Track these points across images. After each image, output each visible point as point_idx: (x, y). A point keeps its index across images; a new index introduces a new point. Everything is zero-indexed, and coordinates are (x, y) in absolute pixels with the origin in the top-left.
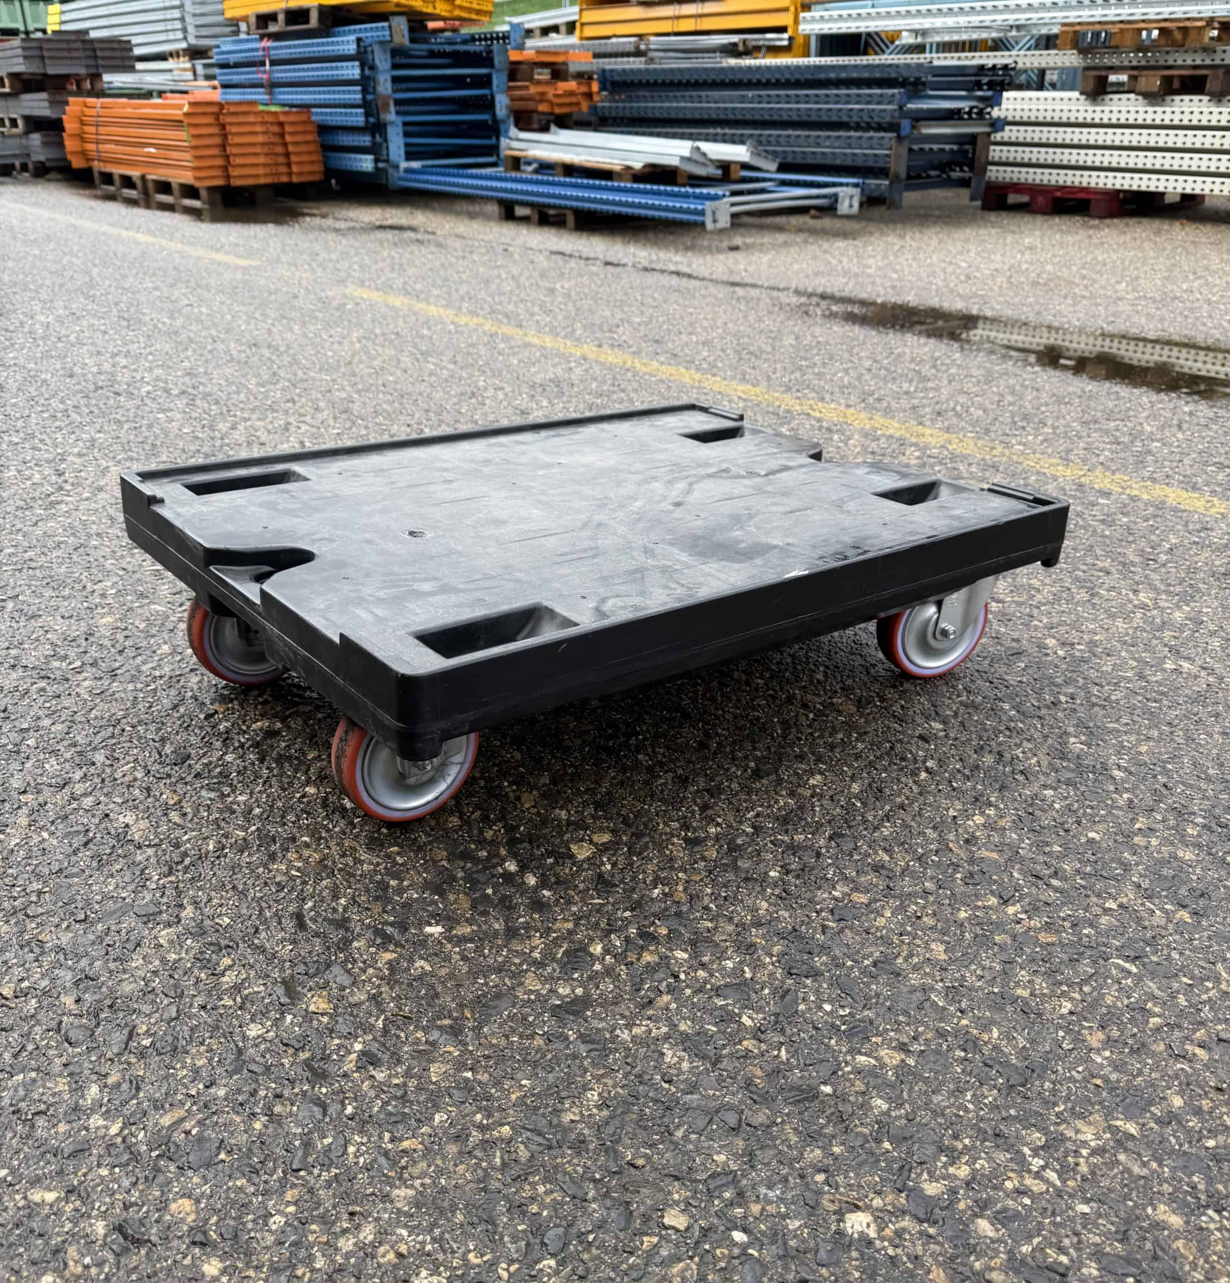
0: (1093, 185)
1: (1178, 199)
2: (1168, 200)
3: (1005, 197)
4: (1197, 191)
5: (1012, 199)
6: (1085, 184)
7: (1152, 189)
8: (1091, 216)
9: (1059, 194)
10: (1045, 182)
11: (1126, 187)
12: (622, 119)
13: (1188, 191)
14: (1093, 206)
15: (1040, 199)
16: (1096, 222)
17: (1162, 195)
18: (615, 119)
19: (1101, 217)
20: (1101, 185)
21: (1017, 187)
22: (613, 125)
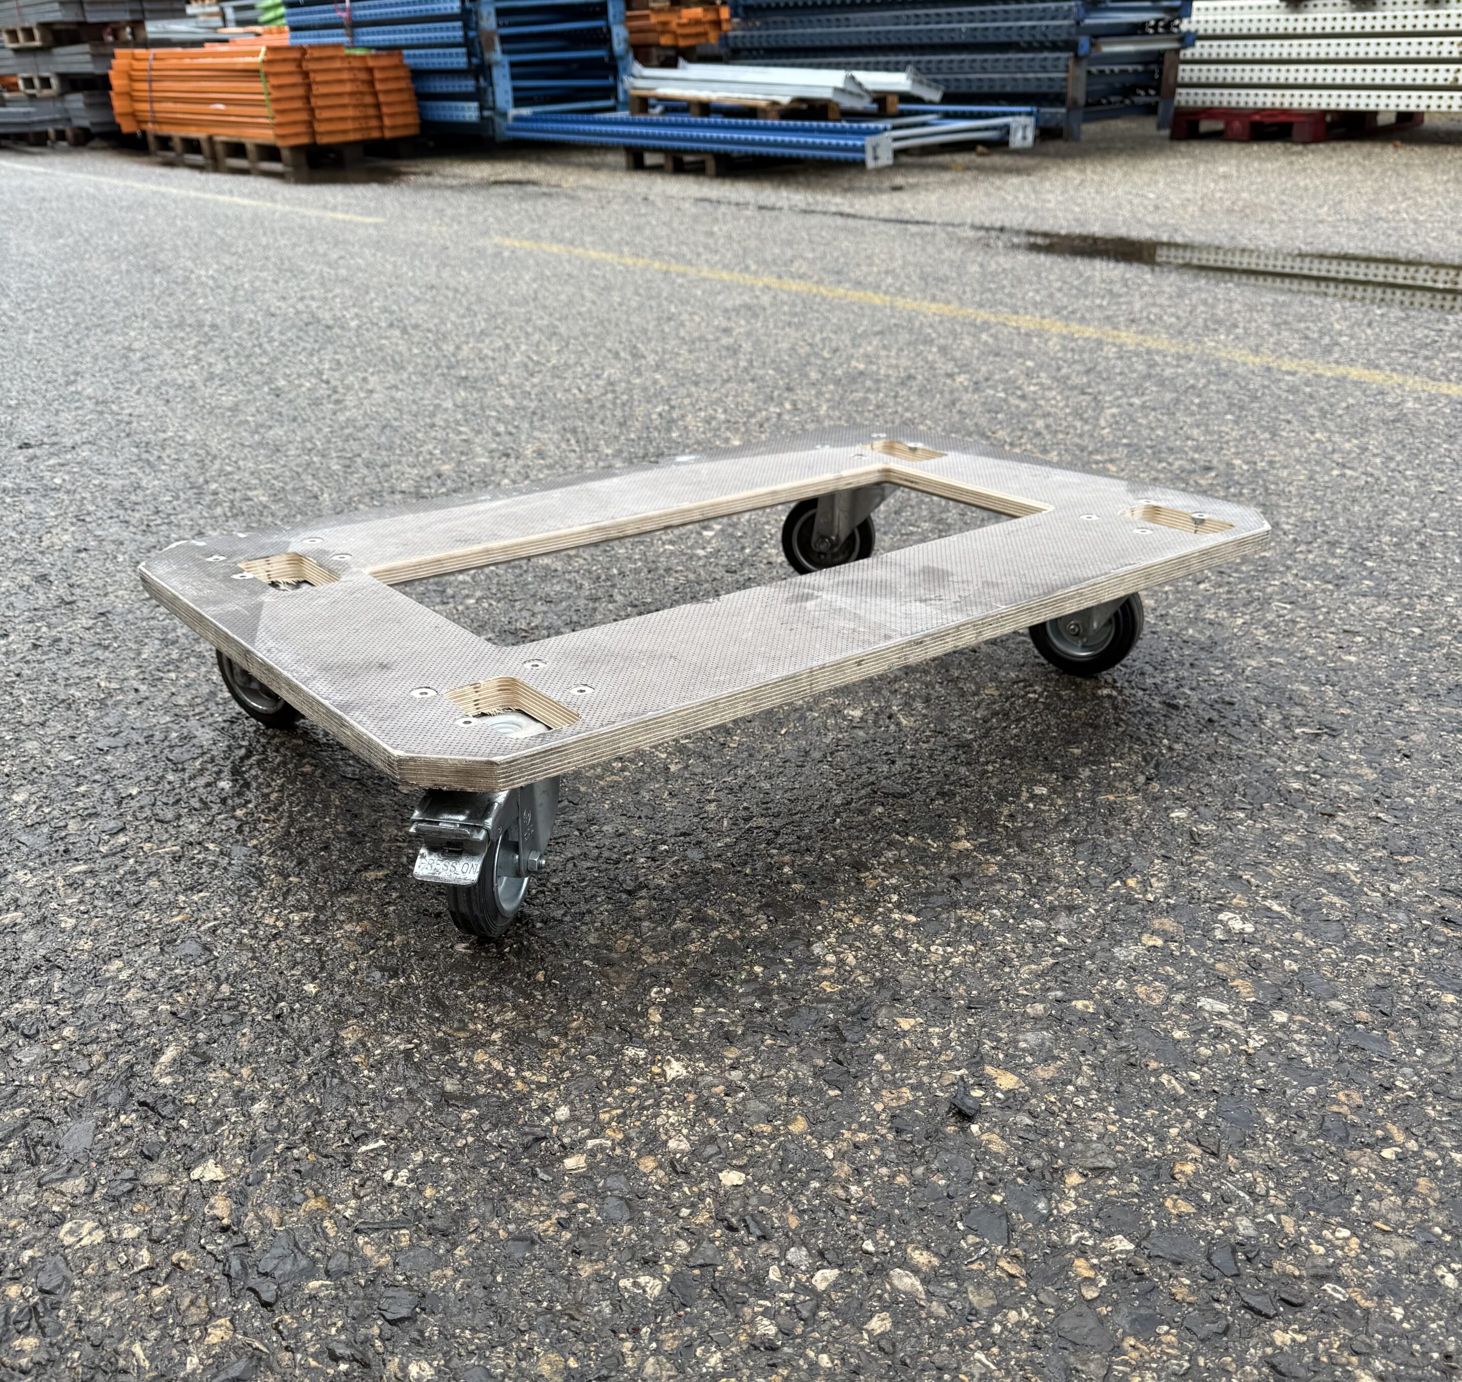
0: (1296, 106)
1: (1392, 119)
2: (1382, 120)
3: (1196, 124)
4: (1413, 108)
5: (1205, 126)
6: (1286, 105)
7: (1362, 107)
8: (1296, 142)
9: (1257, 118)
10: (1242, 105)
11: (1333, 107)
12: (757, 50)
13: (1402, 108)
14: (1295, 130)
15: (1237, 125)
16: (1300, 148)
17: (1374, 114)
18: (750, 50)
19: (1305, 143)
20: (1305, 106)
21: (1210, 112)
22: (746, 58)
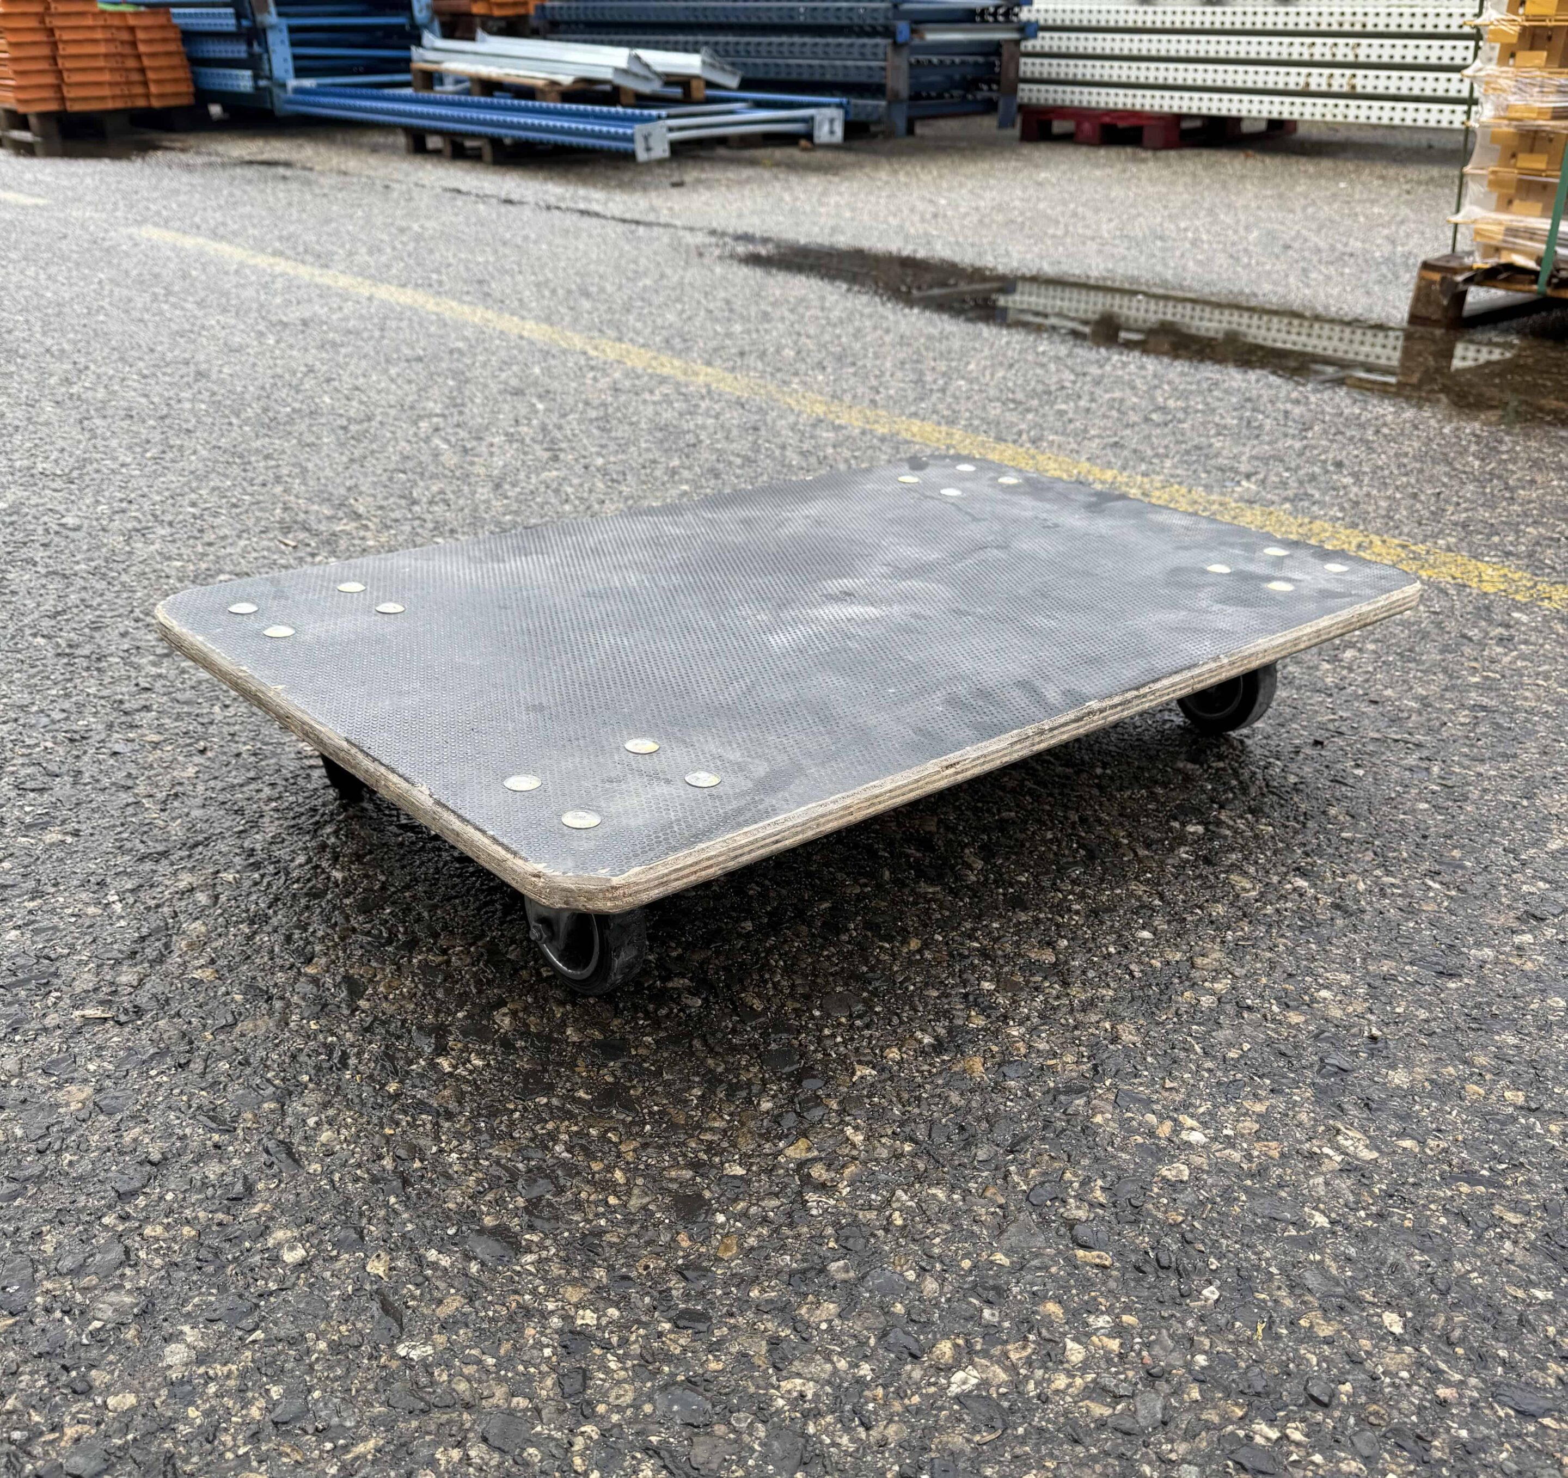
0: (1147, 108)
1: (1263, 126)
2: (1246, 127)
3: (1049, 124)
4: (1286, 116)
5: (1059, 126)
6: (1138, 107)
7: (1224, 112)
8: (1146, 148)
9: (1107, 119)
10: (1093, 104)
11: (1204, 111)
13: (1275, 115)
14: (1146, 134)
15: (1086, 126)
16: (1149, 154)
17: (1238, 120)
19: (1156, 149)
20: (1157, 108)
21: (1062, 112)
